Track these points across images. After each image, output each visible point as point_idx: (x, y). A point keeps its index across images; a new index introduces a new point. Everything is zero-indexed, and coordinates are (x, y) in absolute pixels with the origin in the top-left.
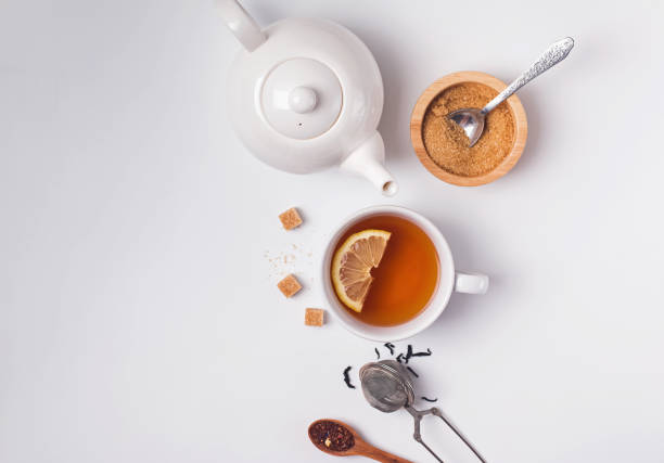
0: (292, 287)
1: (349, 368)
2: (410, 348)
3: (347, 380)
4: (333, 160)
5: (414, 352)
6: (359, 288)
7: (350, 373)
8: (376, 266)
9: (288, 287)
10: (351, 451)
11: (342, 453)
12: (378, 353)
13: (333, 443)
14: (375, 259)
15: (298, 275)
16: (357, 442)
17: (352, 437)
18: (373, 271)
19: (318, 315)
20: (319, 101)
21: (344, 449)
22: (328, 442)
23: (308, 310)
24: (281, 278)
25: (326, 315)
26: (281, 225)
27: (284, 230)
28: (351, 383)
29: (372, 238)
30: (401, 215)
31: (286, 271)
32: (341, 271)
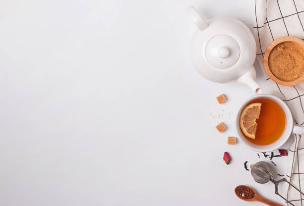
0: (222, 128)
1: (246, 162)
2: (272, 153)
3: (246, 167)
4: (234, 78)
5: (274, 155)
6: (252, 129)
7: (247, 164)
8: (258, 118)
9: (221, 128)
10: (253, 199)
11: (249, 200)
12: (259, 155)
13: (245, 195)
14: (257, 115)
15: (225, 123)
16: (255, 195)
17: (253, 193)
18: (257, 121)
19: (233, 140)
20: (230, 53)
21: (250, 198)
22: (243, 195)
23: (229, 137)
24: (217, 124)
25: (237, 140)
26: (217, 101)
27: (219, 104)
28: (247, 168)
29: (254, 107)
30: (268, 97)
31: (219, 121)
32: (243, 123)
